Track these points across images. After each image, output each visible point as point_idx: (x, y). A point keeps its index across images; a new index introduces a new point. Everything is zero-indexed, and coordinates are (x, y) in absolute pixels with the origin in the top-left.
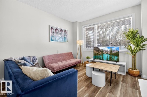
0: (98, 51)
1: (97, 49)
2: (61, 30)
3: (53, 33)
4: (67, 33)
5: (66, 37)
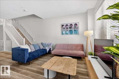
2: (71, 25)
3: (64, 28)
4: (78, 26)
5: (77, 29)
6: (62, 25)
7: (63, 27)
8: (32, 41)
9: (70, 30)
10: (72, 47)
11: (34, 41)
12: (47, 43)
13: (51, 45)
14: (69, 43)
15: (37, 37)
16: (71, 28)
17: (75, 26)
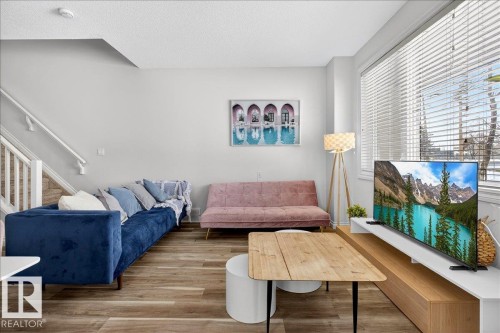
0: (393, 182)
1: (389, 174)
2: (271, 106)
3: (242, 119)
4: (296, 113)
5: (291, 126)
6: (233, 104)
7: (239, 112)
8: (73, 171)
9: (267, 127)
10: (278, 195)
11: (83, 172)
12: (166, 182)
13: (188, 191)
14: (261, 180)
15: (102, 152)
16: (268, 120)
17: (285, 111)
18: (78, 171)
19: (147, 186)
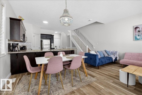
3: (139, 31)
12: (111, 51)
18: (93, 47)
19: (106, 51)
